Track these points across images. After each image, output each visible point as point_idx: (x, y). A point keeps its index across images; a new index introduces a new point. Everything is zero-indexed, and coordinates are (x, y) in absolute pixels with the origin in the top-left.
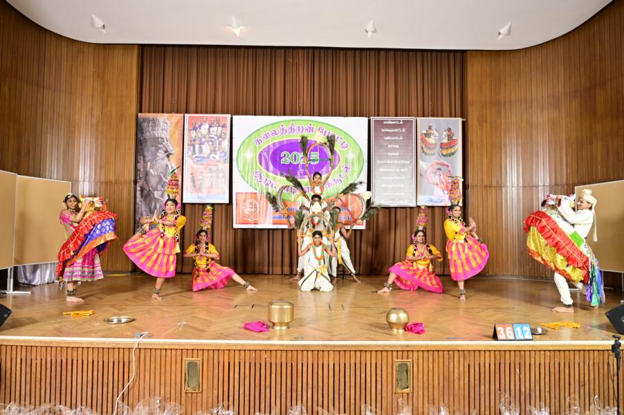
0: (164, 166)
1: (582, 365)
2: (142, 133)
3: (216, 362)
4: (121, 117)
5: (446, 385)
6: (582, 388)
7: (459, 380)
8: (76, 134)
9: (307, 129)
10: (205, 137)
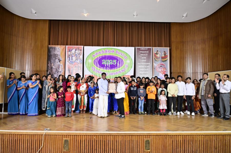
0: (58, 65)
1: (216, 140)
2: (50, 53)
3: (75, 140)
4: (42, 46)
5: (164, 148)
6: (216, 149)
7: (169, 146)
8: (25, 53)
9: (112, 51)
10: (73, 54)
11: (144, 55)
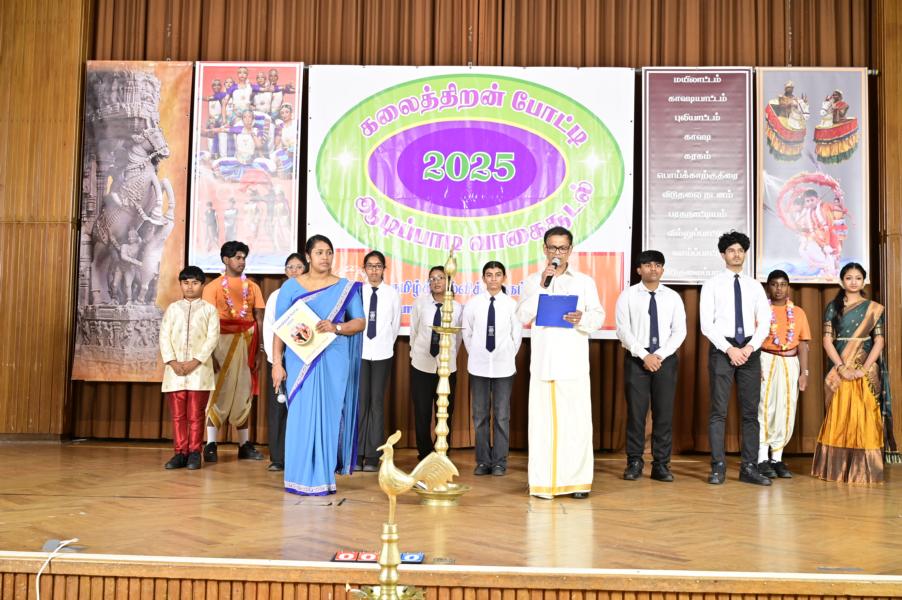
0: (145, 185)
2: (95, 108)
4: (47, 70)
9: (486, 98)
10: (242, 117)
11: (697, 118)
